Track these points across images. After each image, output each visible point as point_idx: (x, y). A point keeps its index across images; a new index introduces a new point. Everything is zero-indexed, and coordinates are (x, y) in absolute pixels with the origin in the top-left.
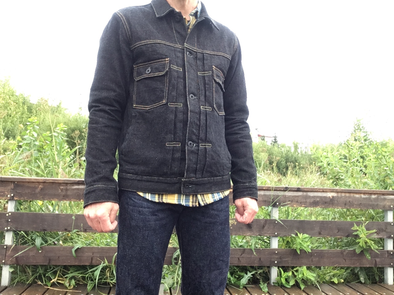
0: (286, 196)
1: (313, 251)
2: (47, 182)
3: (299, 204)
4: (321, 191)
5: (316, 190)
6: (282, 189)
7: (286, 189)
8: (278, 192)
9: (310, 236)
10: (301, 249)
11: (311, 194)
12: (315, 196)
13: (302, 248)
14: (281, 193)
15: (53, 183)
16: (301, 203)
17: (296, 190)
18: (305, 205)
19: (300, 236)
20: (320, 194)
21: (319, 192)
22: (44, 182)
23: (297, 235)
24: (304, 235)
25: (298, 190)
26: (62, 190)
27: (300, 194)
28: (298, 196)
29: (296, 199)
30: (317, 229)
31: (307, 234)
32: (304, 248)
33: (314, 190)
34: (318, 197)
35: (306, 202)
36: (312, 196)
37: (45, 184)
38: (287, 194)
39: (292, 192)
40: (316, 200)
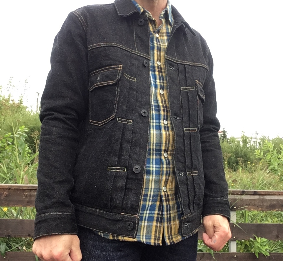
0: (243, 199)
1: (271, 255)
2: (12, 188)
3: (256, 207)
4: (277, 194)
5: (273, 194)
6: (239, 193)
7: (243, 193)
8: (235, 196)
9: (268, 240)
10: (259, 253)
11: (268, 198)
12: (272, 200)
13: (261, 252)
14: (238, 197)
15: (17, 189)
16: (258, 206)
17: (253, 193)
18: (262, 208)
19: (259, 240)
20: (276, 198)
21: (276, 195)
22: (9, 189)
23: (255, 238)
24: (262, 238)
25: (255, 193)
26: (26, 196)
27: (257, 197)
28: (255, 200)
29: (253, 202)
30: (275, 233)
31: (265, 238)
32: (262, 252)
33: (270, 194)
34: (274, 200)
35: (263, 205)
36: (269, 200)
37: (10, 190)
38: (245, 197)
39: (248, 196)
40: (273, 204)
